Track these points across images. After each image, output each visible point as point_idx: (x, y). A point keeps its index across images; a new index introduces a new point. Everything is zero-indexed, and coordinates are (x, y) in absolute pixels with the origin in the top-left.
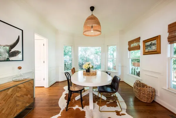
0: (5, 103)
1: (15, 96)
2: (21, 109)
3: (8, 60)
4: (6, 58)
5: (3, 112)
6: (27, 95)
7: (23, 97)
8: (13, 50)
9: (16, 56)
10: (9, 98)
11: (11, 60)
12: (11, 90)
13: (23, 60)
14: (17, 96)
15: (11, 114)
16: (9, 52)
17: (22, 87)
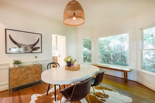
0: (20, 75)
1: (27, 72)
2: (31, 81)
3: (31, 52)
4: (31, 51)
5: (19, 79)
6: (36, 74)
7: (33, 74)
8: (34, 47)
9: (37, 50)
10: (23, 73)
11: (33, 52)
12: (24, 68)
13: (41, 53)
14: (28, 73)
15: (24, 82)
16: (32, 48)
17: (32, 68)
